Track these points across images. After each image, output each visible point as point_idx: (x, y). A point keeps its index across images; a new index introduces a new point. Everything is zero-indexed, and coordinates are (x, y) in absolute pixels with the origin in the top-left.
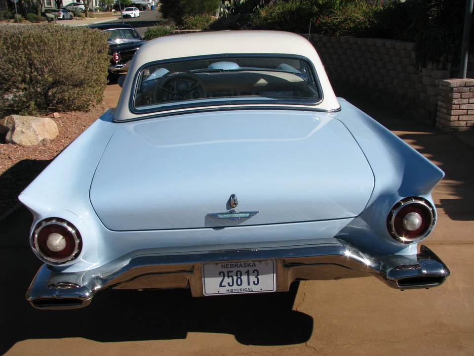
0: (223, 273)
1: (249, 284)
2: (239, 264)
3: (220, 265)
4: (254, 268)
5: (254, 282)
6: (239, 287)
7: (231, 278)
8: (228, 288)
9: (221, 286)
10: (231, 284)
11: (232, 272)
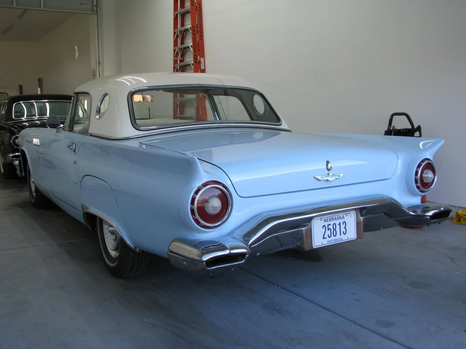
0: (325, 226)
1: (340, 235)
2: (334, 217)
3: (323, 219)
4: (343, 220)
5: (343, 232)
6: (335, 238)
7: (330, 230)
8: (328, 239)
9: (324, 238)
10: (330, 236)
11: (330, 225)
